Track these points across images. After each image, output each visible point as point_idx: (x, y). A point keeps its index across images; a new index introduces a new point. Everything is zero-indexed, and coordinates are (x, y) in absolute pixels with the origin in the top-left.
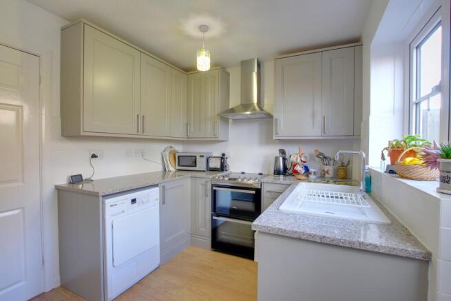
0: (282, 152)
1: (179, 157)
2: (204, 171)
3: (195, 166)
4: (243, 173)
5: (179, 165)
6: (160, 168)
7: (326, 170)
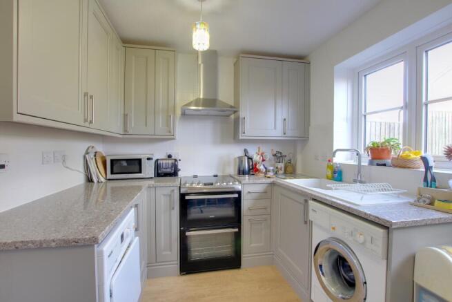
0: (245, 150)
1: (112, 161)
2: (151, 178)
3: (140, 172)
4: (195, 176)
5: (112, 173)
6: (80, 179)
7: (279, 167)
